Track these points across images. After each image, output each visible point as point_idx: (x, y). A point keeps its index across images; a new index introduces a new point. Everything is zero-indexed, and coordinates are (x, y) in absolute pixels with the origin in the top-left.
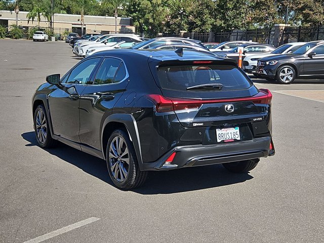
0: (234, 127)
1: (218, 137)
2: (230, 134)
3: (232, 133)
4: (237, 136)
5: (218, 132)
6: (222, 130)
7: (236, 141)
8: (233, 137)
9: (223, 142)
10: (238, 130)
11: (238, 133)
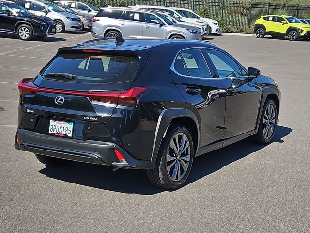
0: (69, 122)
1: (50, 128)
2: (62, 129)
3: (65, 128)
4: (69, 132)
5: (52, 123)
6: (56, 122)
7: (66, 137)
8: (64, 132)
9: (53, 135)
10: (72, 127)
11: (71, 129)
